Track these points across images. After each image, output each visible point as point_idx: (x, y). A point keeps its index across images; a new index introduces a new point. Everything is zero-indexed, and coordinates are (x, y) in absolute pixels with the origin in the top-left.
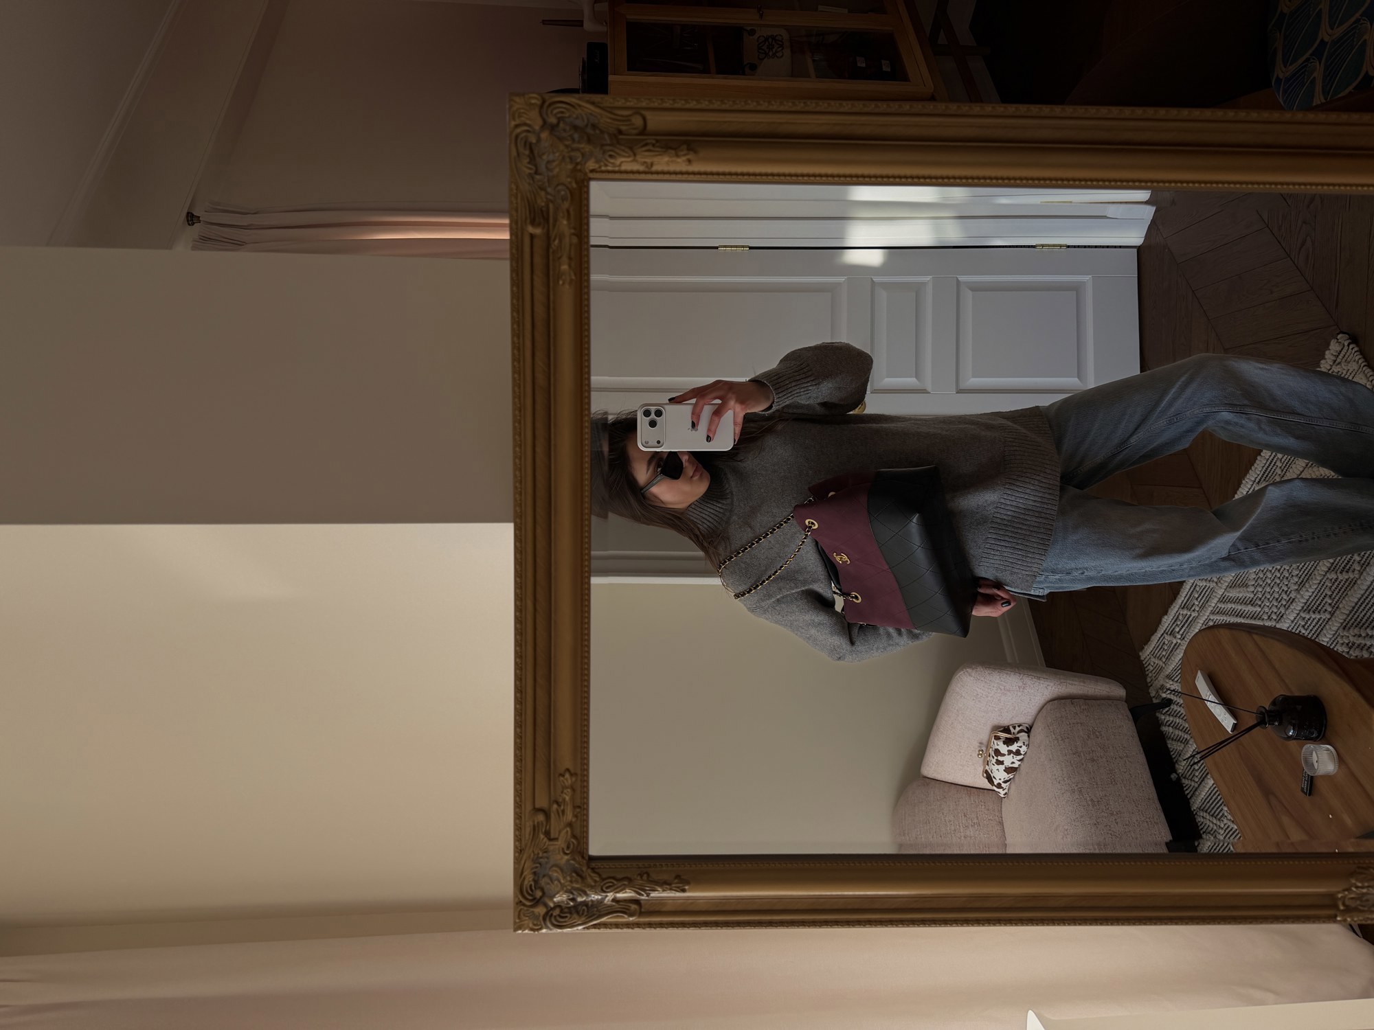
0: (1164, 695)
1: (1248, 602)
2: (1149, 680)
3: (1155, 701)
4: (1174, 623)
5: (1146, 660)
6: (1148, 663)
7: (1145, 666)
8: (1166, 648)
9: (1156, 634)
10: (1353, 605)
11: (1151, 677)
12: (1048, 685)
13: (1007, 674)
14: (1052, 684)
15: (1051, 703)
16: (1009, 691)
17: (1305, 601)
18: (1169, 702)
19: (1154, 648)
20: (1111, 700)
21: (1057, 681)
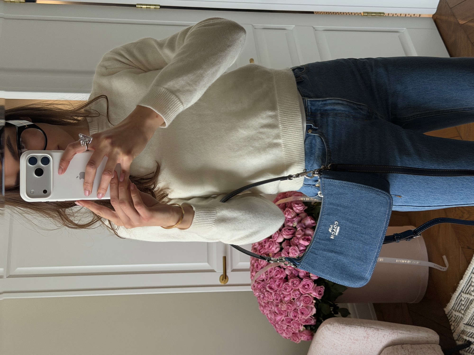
0: (465, 338)
2: (452, 328)
3: (459, 343)
5: (450, 313)
6: (451, 316)
7: (449, 318)
8: (463, 303)
9: (455, 293)
11: (454, 326)
12: (385, 335)
13: (356, 327)
14: (387, 334)
15: (387, 348)
16: (357, 340)
18: (469, 343)
19: (455, 304)
20: (429, 344)
21: (391, 331)
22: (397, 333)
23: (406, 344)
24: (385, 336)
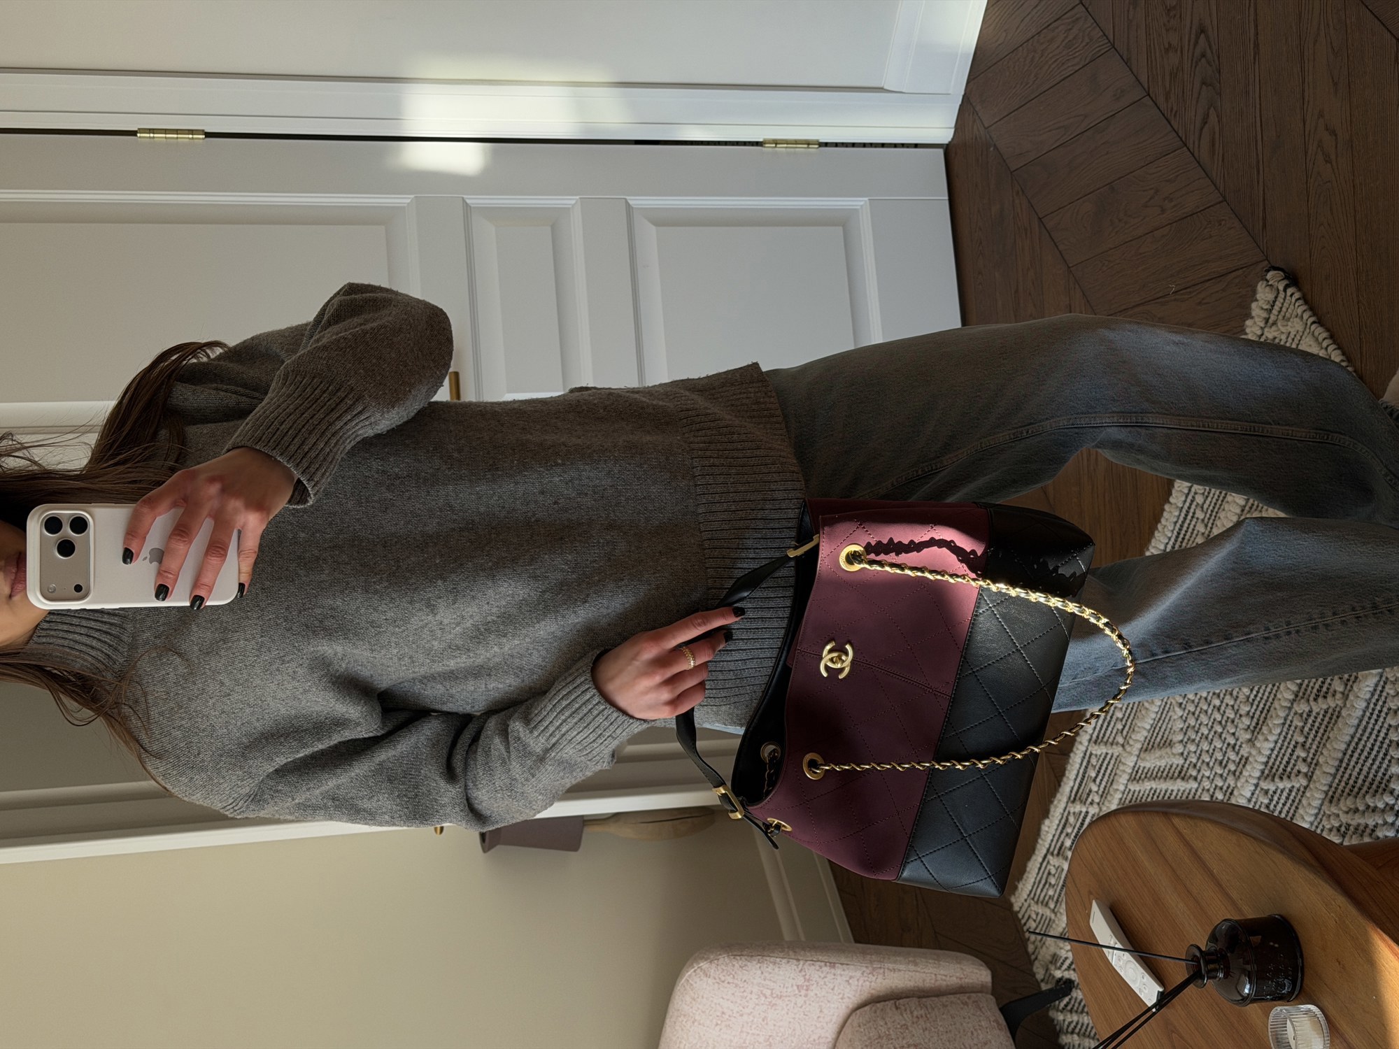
0: (1058, 974)
1: (1176, 775)
2: (1031, 948)
3: (1044, 987)
4: (1061, 832)
5: (1023, 910)
6: (1026, 917)
7: (1023, 921)
8: (1053, 881)
9: (1034, 858)
10: (1340, 755)
11: (1034, 942)
12: (851, 977)
13: (775, 963)
14: (858, 974)
15: (858, 1012)
16: (781, 997)
17: (1264, 760)
18: (1066, 987)
19: (1034, 883)
20: (966, 993)
21: (867, 967)
22: (882, 970)
23: (907, 997)
24: (850, 981)
